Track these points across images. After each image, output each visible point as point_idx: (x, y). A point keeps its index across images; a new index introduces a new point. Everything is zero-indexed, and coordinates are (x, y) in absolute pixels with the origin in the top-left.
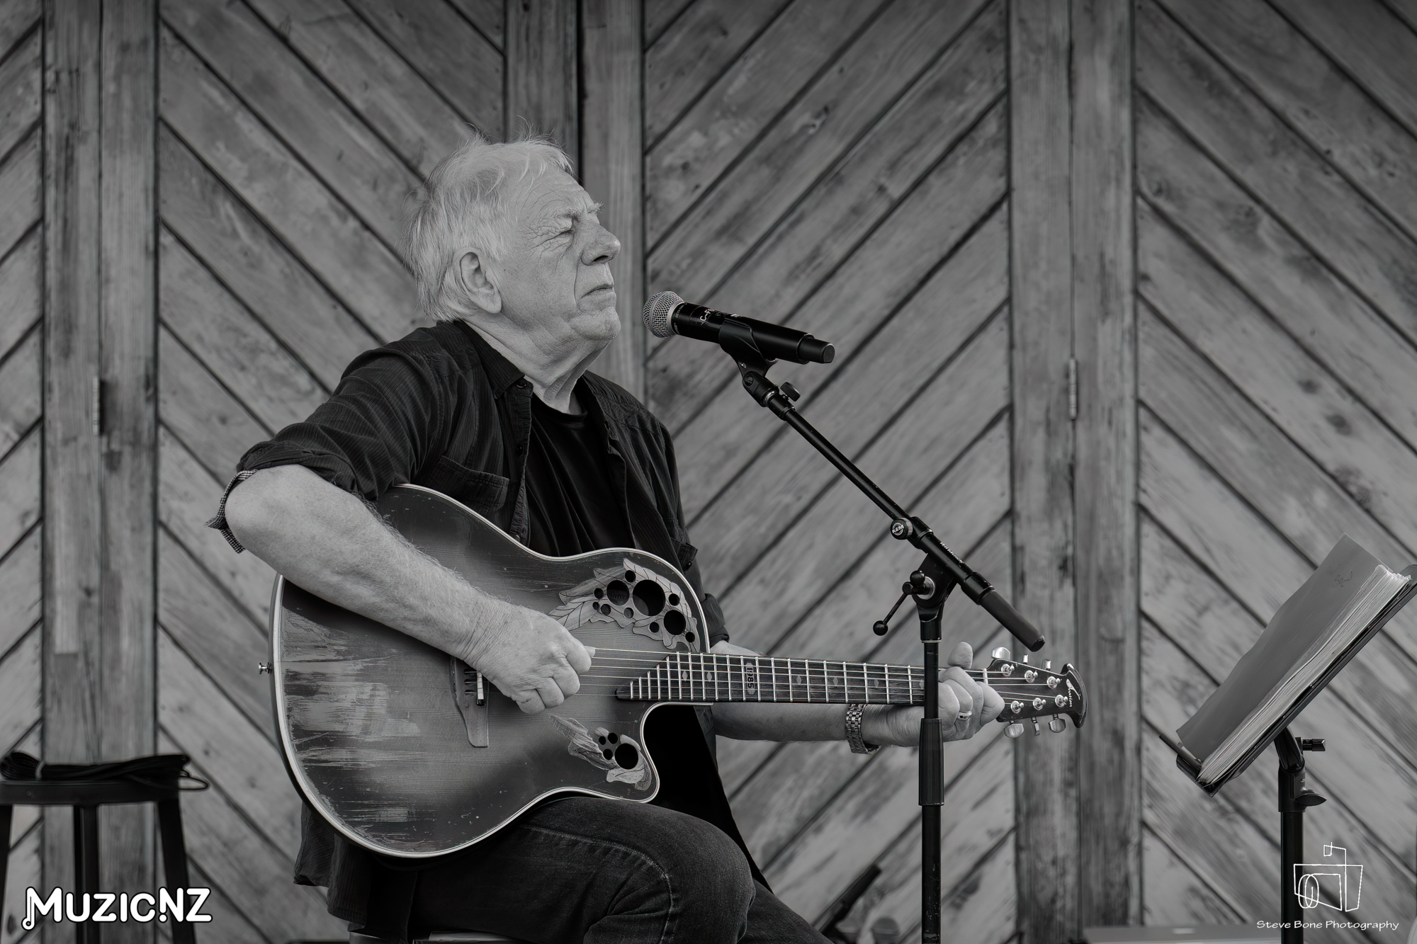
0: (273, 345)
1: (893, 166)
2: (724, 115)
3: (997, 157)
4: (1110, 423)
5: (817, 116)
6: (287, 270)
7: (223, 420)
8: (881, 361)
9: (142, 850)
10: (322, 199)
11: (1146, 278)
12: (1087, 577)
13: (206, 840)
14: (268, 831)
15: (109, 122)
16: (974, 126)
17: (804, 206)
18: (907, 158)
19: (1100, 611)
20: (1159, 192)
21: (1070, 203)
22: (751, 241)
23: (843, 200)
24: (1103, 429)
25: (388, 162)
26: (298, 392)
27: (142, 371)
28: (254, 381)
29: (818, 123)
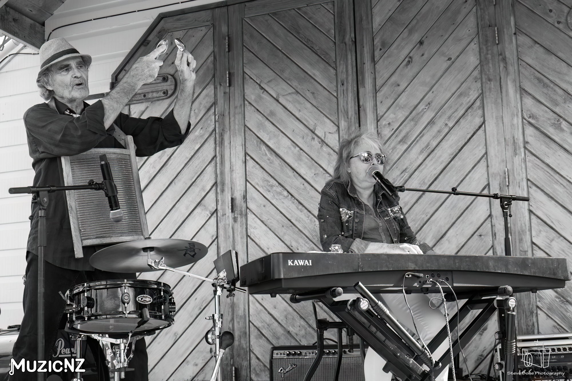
0: (277, 184)
1: (449, 118)
2: (399, 108)
3: (480, 112)
4: (519, 187)
5: (427, 106)
6: (280, 163)
7: (264, 206)
8: (449, 174)
9: (246, 328)
10: (289, 143)
11: (527, 143)
12: (515, 233)
13: (263, 324)
14: (280, 321)
15: (232, 128)
16: (473, 104)
17: (424, 132)
18: (453, 115)
19: (520, 242)
20: (530, 117)
21: (503, 123)
22: (409, 143)
23: (435, 129)
24: (517, 188)
25: (307, 131)
26: (284, 196)
27: (242, 194)
28: (272, 194)
29: (427, 108)
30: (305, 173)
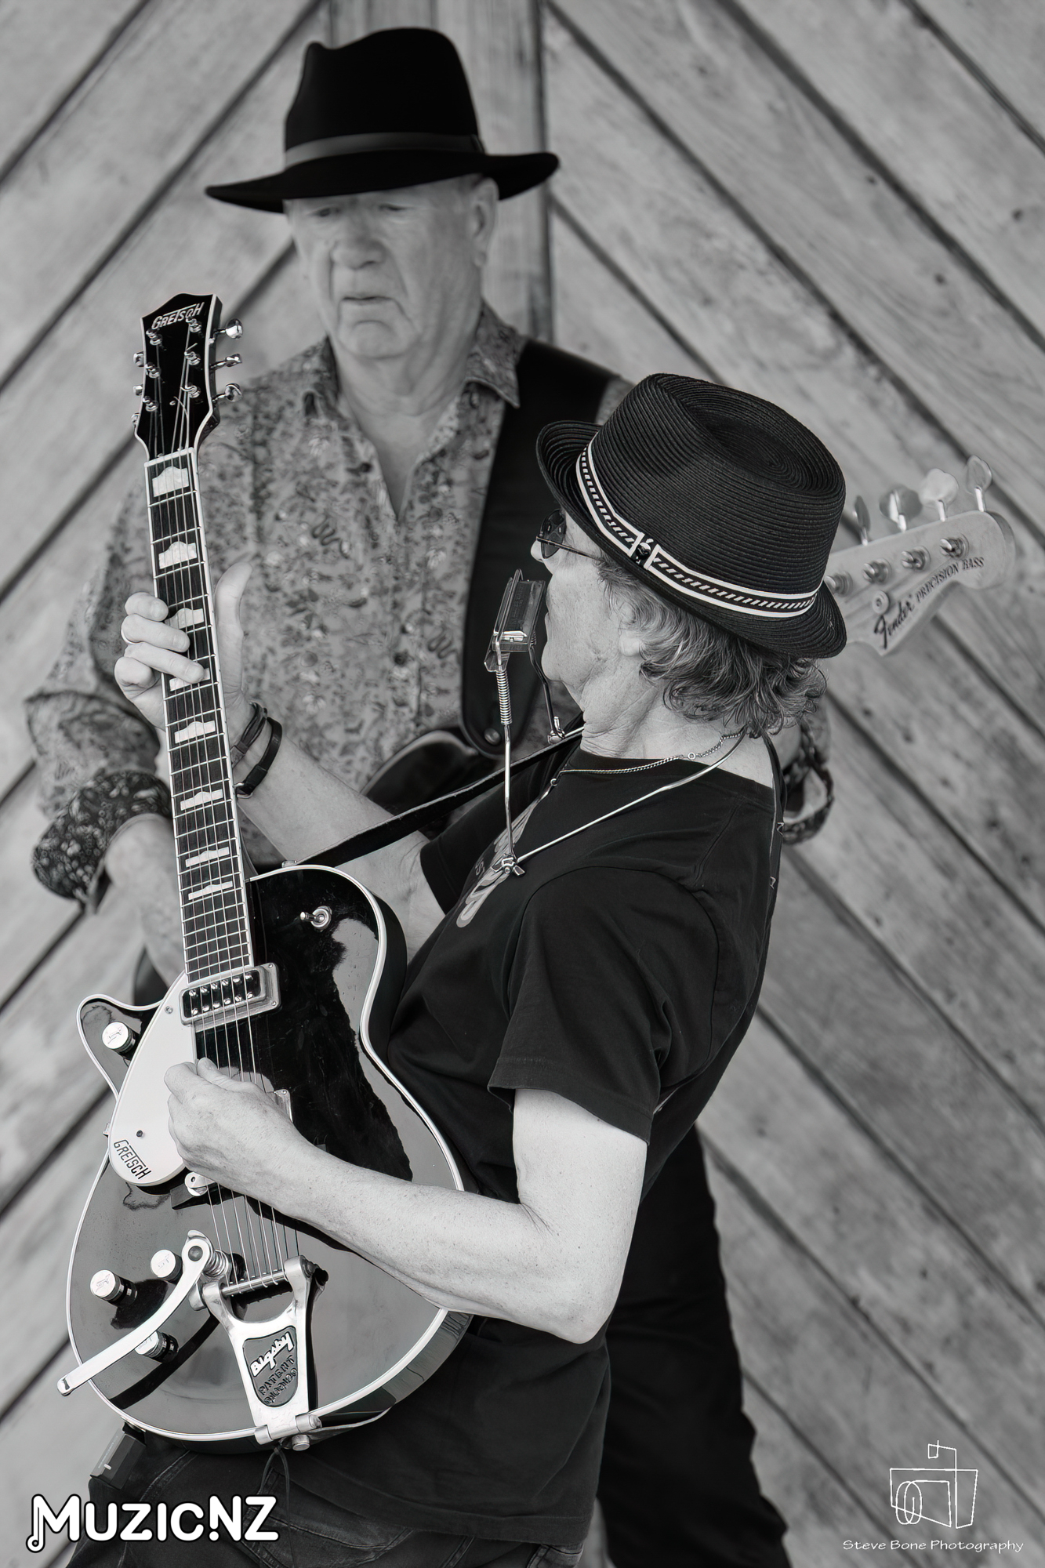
26: (811, 350)
30: (948, 195)
